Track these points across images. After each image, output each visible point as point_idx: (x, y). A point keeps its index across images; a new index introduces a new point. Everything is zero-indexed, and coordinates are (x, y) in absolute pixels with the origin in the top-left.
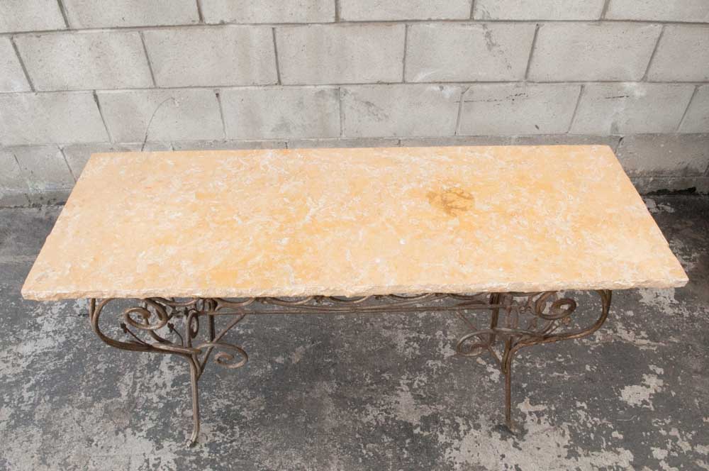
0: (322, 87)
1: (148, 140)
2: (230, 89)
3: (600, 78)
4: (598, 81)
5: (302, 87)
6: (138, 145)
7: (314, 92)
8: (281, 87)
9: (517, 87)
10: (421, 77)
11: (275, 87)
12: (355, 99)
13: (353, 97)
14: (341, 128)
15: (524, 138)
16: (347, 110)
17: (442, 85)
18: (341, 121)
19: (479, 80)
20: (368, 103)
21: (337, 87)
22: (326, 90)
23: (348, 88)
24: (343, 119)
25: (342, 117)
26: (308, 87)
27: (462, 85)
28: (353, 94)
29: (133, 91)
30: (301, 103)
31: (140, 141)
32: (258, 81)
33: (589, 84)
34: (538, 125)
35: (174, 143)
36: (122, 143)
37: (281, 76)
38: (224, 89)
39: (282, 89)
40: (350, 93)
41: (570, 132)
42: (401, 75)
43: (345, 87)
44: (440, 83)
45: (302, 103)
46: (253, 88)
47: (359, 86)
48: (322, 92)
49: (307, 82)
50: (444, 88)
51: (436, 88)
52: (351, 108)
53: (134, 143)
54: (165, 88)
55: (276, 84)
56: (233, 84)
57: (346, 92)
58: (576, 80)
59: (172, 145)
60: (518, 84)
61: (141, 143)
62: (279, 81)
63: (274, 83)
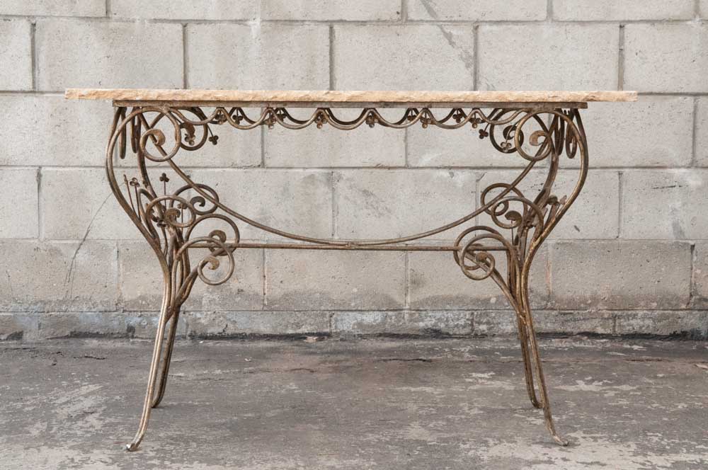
0: (312, 171)
1: (87, 238)
2: (203, 170)
3: (639, 164)
4: (637, 167)
5: (289, 170)
6: (73, 244)
7: (302, 177)
8: (264, 170)
9: (541, 173)
10: (426, 160)
11: (257, 170)
12: (351, 187)
13: (348, 184)
14: (333, 225)
15: (564, 244)
16: (341, 202)
17: (452, 171)
18: (333, 217)
19: (494, 165)
20: (365, 192)
21: (330, 171)
22: (317, 175)
23: (343, 172)
24: (336, 213)
25: (335, 211)
26: (297, 170)
27: (476, 171)
28: (348, 179)
29: (88, 169)
30: (286, 190)
31: (78, 239)
32: (238, 162)
33: (627, 170)
34: (577, 226)
35: (120, 243)
36: (54, 242)
37: (266, 155)
38: (198, 171)
39: (265, 172)
40: (344, 178)
41: (620, 237)
42: (404, 158)
43: (339, 171)
44: (450, 168)
45: (288, 190)
46: (231, 170)
47: (355, 170)
48: (312, 177)
49: (295, 164)
50: (455, 174)
51: (445, 173)
52: (346, 198)
53: (69, 242)
54: (127, 167)
55: (259, 166)
56: (210, 165)
57: (340, 178)
58: (609, 165)
59: (117, 245)
60: (542, 170)
61: (77, 242)
62: (263, 162)
63: (257, 164)
